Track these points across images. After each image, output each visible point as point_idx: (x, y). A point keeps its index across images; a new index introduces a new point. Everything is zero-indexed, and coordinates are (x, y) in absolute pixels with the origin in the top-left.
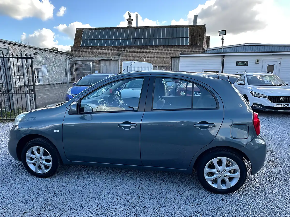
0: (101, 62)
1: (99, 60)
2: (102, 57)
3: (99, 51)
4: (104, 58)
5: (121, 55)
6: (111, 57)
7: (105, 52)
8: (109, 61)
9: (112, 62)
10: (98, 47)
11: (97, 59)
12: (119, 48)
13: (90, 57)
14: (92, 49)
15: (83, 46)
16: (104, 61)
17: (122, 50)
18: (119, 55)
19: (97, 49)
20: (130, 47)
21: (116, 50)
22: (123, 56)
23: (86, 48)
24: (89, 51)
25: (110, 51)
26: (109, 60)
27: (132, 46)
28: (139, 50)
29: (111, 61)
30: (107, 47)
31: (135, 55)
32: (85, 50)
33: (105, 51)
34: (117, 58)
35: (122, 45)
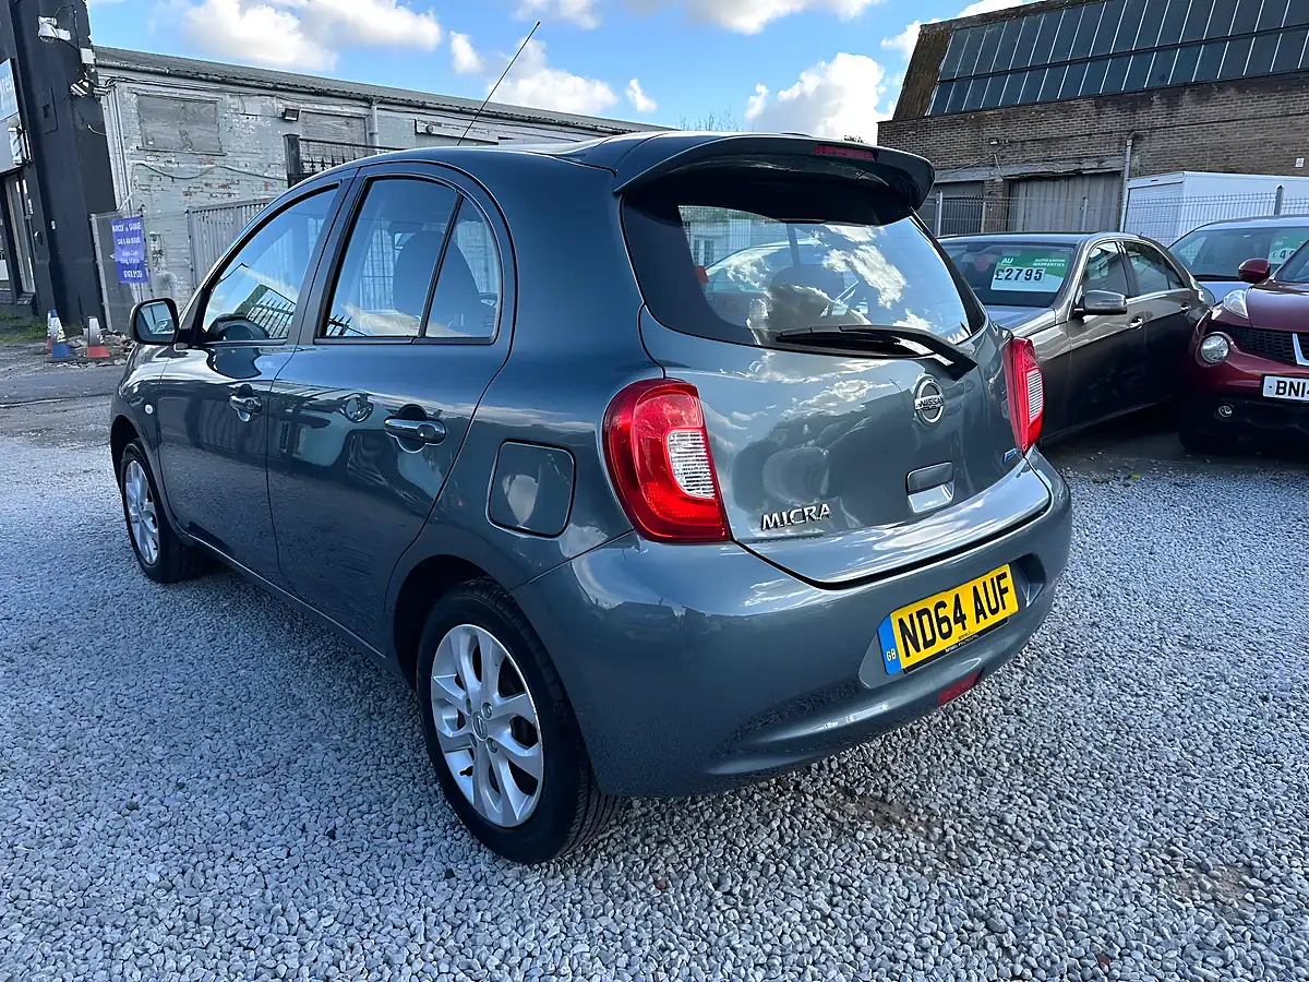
0: (1022, 188)
1: (1012, 183)
2: (1029, 161)
3: (1018, 131)
4: (1041, 168)
5: (1144, 146)
6: (1079, 159)
7: (1046, 136)
8: (1064, 184)
9: (1081, 189)
10: (1011, 111)
11: (999, 174)
12: (1132, 100)
13: (967, 167)
14: (979, 123)
15: (937, 113)
16: (1035, 185)
17: (1155, 114)
18: (1129, 143)
19: (1006, 119)
20: (1203, 90)
21: (1113, 119)
22: (1157, 146)
23: (953, 125)
24: (964, 138)
25: (1077, 124)
26: (1067, 177)
27: (1223, 85)
28: (1270, 105)
29: (1079, 182)
30: (1065, 106)
31: (1235, 136)
32: (945, 135)
33: (1052, 127)
34: (1112, 164)
35: (1158, 84)
